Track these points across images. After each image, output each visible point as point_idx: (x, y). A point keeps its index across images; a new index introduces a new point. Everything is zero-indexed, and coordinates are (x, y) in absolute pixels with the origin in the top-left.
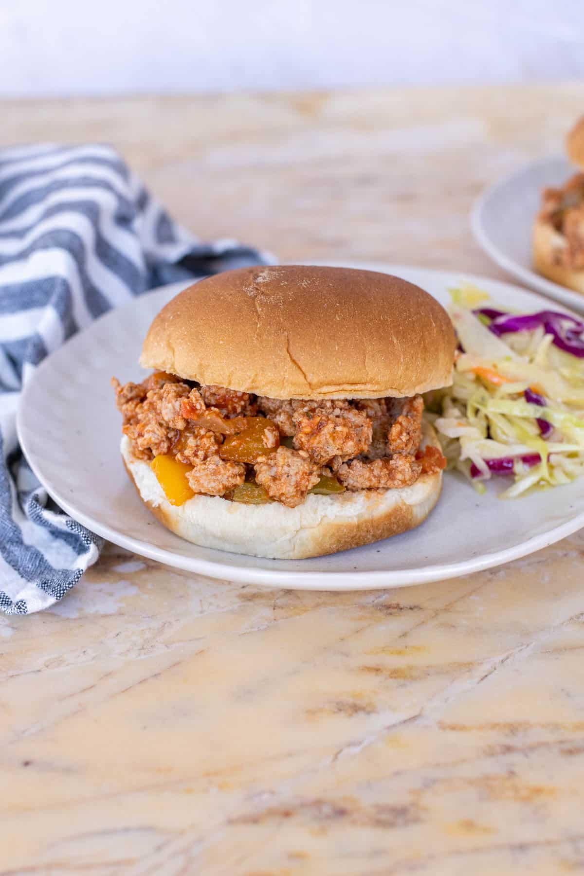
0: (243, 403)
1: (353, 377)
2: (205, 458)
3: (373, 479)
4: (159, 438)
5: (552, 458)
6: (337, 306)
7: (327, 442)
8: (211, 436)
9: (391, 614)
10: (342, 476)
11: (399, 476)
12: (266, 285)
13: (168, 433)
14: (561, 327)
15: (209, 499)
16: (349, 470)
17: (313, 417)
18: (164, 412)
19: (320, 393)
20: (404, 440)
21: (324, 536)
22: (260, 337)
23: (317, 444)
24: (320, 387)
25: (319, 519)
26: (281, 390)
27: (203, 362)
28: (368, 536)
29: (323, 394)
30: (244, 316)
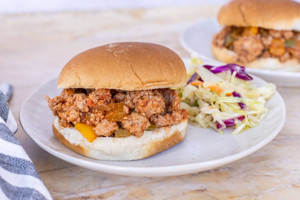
0: (110, 98)
1: (158, 79)
2: (100, 121)
3: (167, 121)
4: (76, 116)
6: (147, 52)
7: (151, 109)
8: (101, 112)
10: (155, 123)
11: (177, 119)
12: (114, 48)
13: (80, 114)
15: (104, 138)
16: (158, 119)
17: (144, 99)
18: (78, 105)
19: (146, 87)
21: (151, 147)
22: (120, 65)
23: (146, 110)
24: (146, 84)
25: (149, 140)
26: (131, 86)
27: (96, 79)
28: (167, 145)
29: (147, 87)
30: (111, 59)
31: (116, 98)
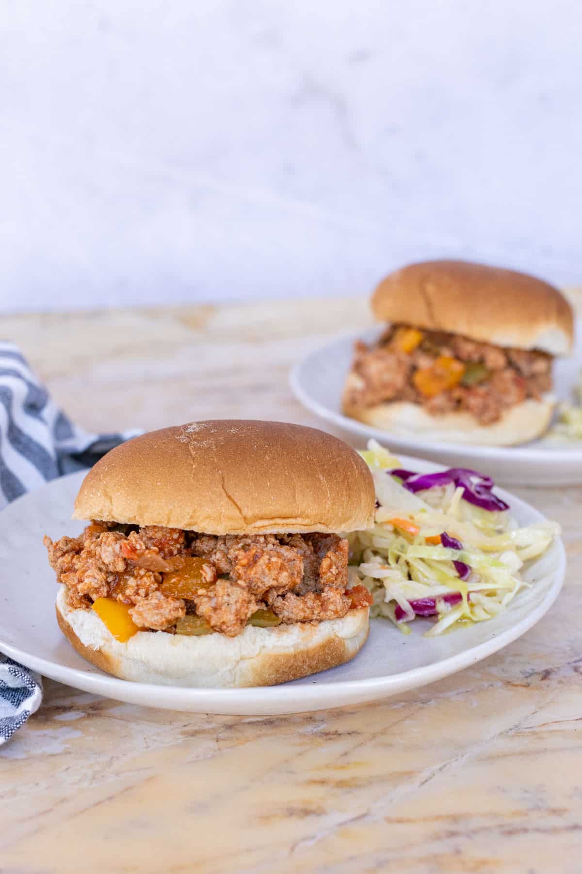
0: (178, 546)
1: (285, 510)
2: (147, 595)
3: (307, 610)
4: (99, 582)
5: (471, 596)
6: (266, 448)
7: (263, 573)
8: (151, 576)
9: (330, 739)
10: (277, 609)
11: (331, 607)
12: (196, 433)
13: (107, 577)
14: (471, 483)
15: (152, 634)
16: (284, 602)
17: (249, 550)
18: (103, 556)
19: (255, 528)
20: (334, 573)
21: (263, 666)
22: (196, 476)
23: (254, 574)
24: (255, 521)
25: (258, 650)
26: (218, 525)
27: (141, 504)
28: (305, 667)
29: (257, 529)
30: (180, 459)
31: (196, 547)
